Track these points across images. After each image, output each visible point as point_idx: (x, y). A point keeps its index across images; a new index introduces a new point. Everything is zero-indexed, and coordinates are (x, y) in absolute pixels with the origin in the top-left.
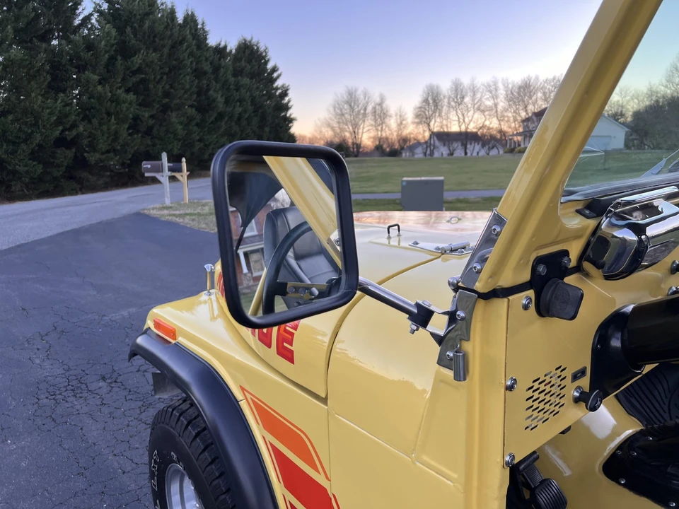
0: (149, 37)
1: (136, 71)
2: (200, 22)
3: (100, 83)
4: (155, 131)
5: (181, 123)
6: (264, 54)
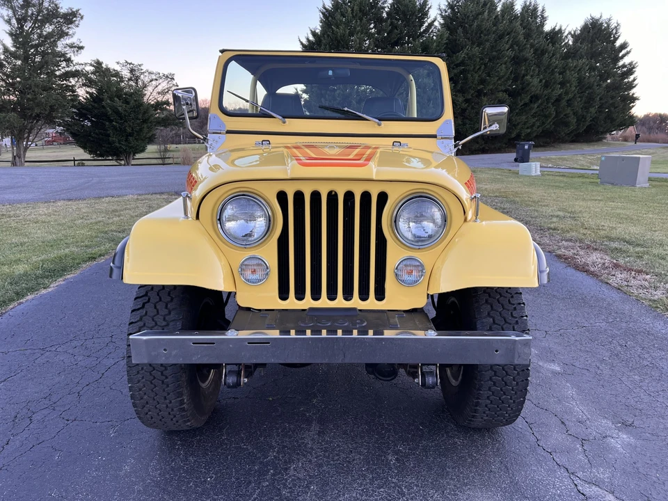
6: (614, 31)
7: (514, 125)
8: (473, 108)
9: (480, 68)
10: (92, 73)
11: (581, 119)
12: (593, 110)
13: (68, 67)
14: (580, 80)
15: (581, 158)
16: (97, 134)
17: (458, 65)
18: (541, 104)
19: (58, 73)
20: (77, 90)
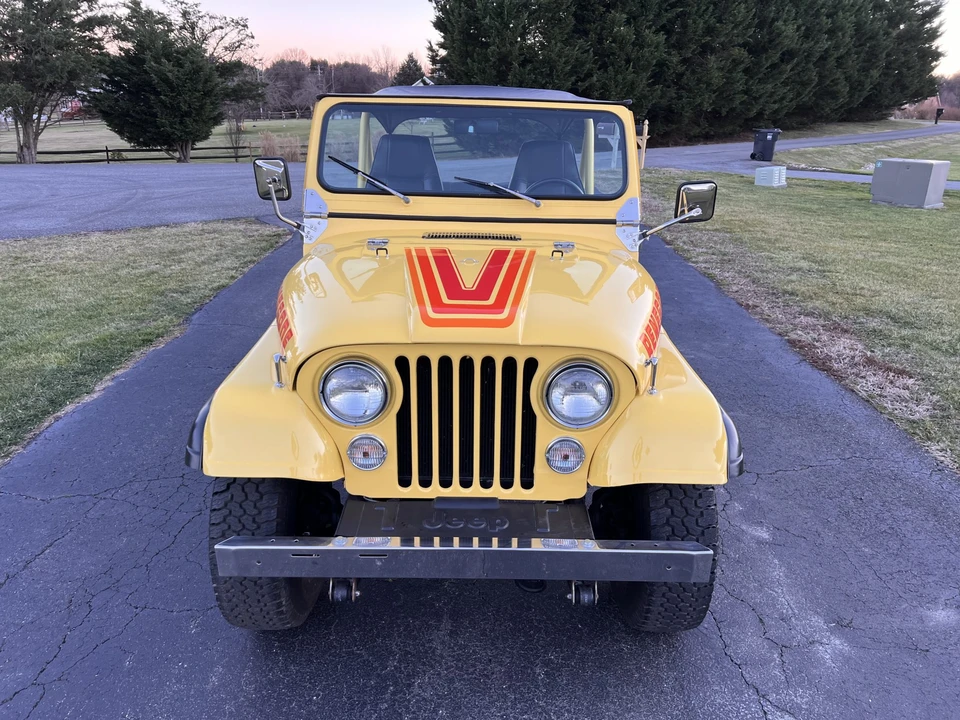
3: (628, 22)
7: (755, 99)
9: (708, 8)
10: (127, 19)
11: (855, 87)
12: (875, 73)
13: (91, 10)
14: (859, 27)
15: (852, 151)
16: (137, 113)
18: (797, 65)
19: (77, 20)
20: (106, 46)
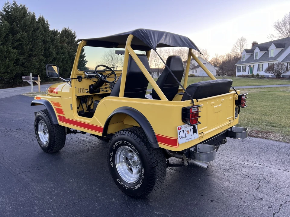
0: (23, 26)
1: (17, 40)
2: (46, 20)
3: (2, 45)
4: (25, 65)
5: (37, 62)
6: (74, 34)
8: (28, 63)
17: (17, 41)
